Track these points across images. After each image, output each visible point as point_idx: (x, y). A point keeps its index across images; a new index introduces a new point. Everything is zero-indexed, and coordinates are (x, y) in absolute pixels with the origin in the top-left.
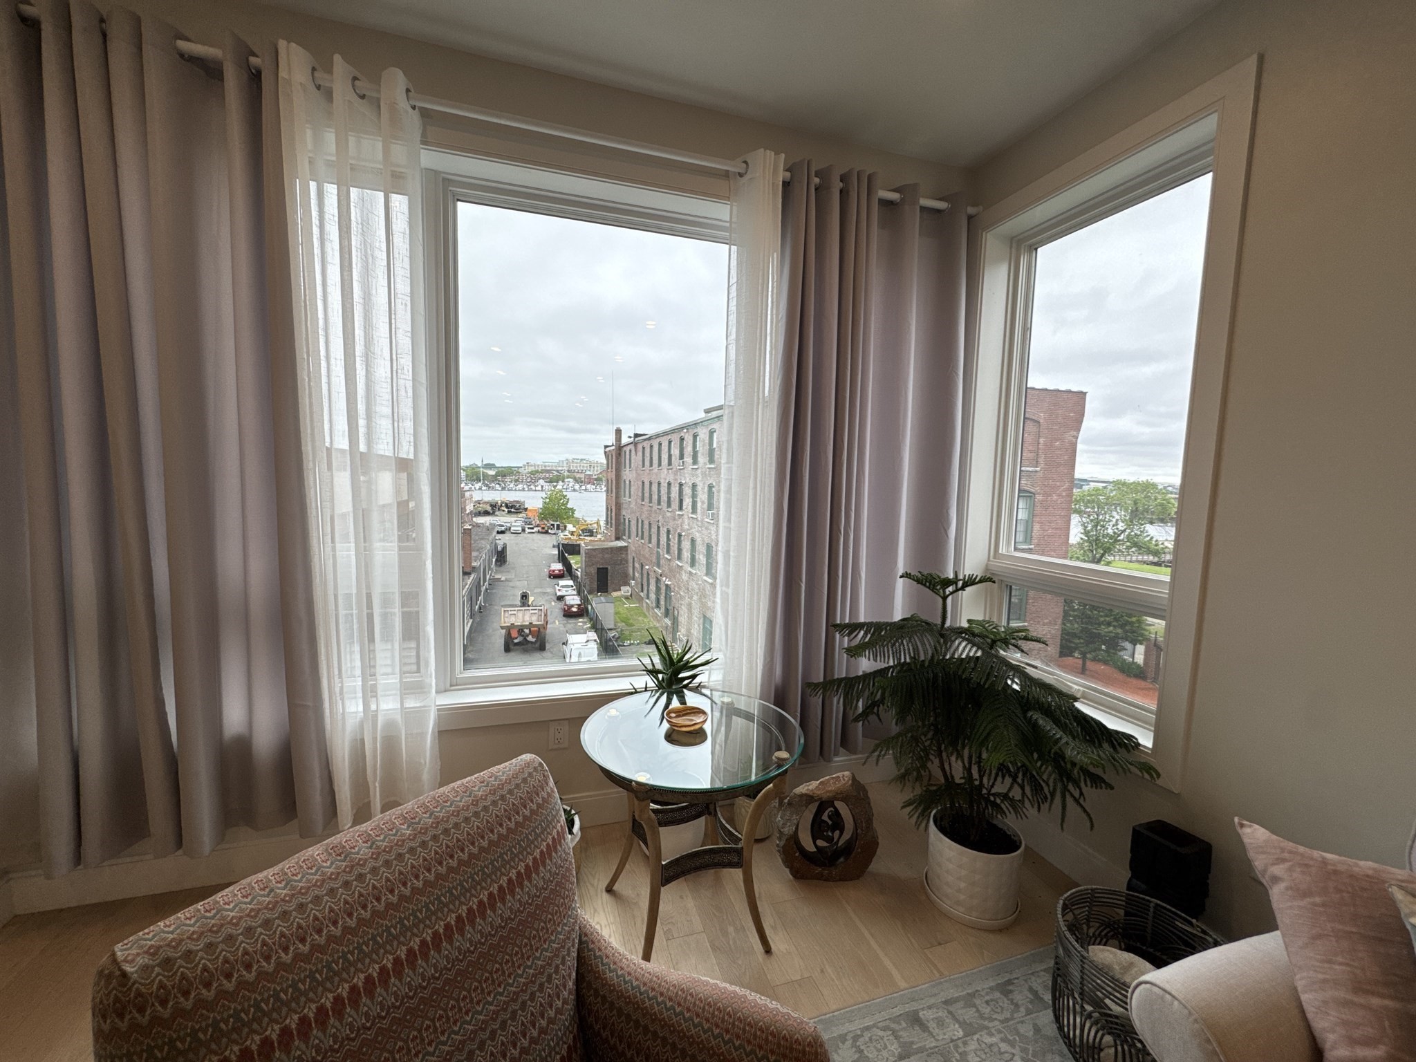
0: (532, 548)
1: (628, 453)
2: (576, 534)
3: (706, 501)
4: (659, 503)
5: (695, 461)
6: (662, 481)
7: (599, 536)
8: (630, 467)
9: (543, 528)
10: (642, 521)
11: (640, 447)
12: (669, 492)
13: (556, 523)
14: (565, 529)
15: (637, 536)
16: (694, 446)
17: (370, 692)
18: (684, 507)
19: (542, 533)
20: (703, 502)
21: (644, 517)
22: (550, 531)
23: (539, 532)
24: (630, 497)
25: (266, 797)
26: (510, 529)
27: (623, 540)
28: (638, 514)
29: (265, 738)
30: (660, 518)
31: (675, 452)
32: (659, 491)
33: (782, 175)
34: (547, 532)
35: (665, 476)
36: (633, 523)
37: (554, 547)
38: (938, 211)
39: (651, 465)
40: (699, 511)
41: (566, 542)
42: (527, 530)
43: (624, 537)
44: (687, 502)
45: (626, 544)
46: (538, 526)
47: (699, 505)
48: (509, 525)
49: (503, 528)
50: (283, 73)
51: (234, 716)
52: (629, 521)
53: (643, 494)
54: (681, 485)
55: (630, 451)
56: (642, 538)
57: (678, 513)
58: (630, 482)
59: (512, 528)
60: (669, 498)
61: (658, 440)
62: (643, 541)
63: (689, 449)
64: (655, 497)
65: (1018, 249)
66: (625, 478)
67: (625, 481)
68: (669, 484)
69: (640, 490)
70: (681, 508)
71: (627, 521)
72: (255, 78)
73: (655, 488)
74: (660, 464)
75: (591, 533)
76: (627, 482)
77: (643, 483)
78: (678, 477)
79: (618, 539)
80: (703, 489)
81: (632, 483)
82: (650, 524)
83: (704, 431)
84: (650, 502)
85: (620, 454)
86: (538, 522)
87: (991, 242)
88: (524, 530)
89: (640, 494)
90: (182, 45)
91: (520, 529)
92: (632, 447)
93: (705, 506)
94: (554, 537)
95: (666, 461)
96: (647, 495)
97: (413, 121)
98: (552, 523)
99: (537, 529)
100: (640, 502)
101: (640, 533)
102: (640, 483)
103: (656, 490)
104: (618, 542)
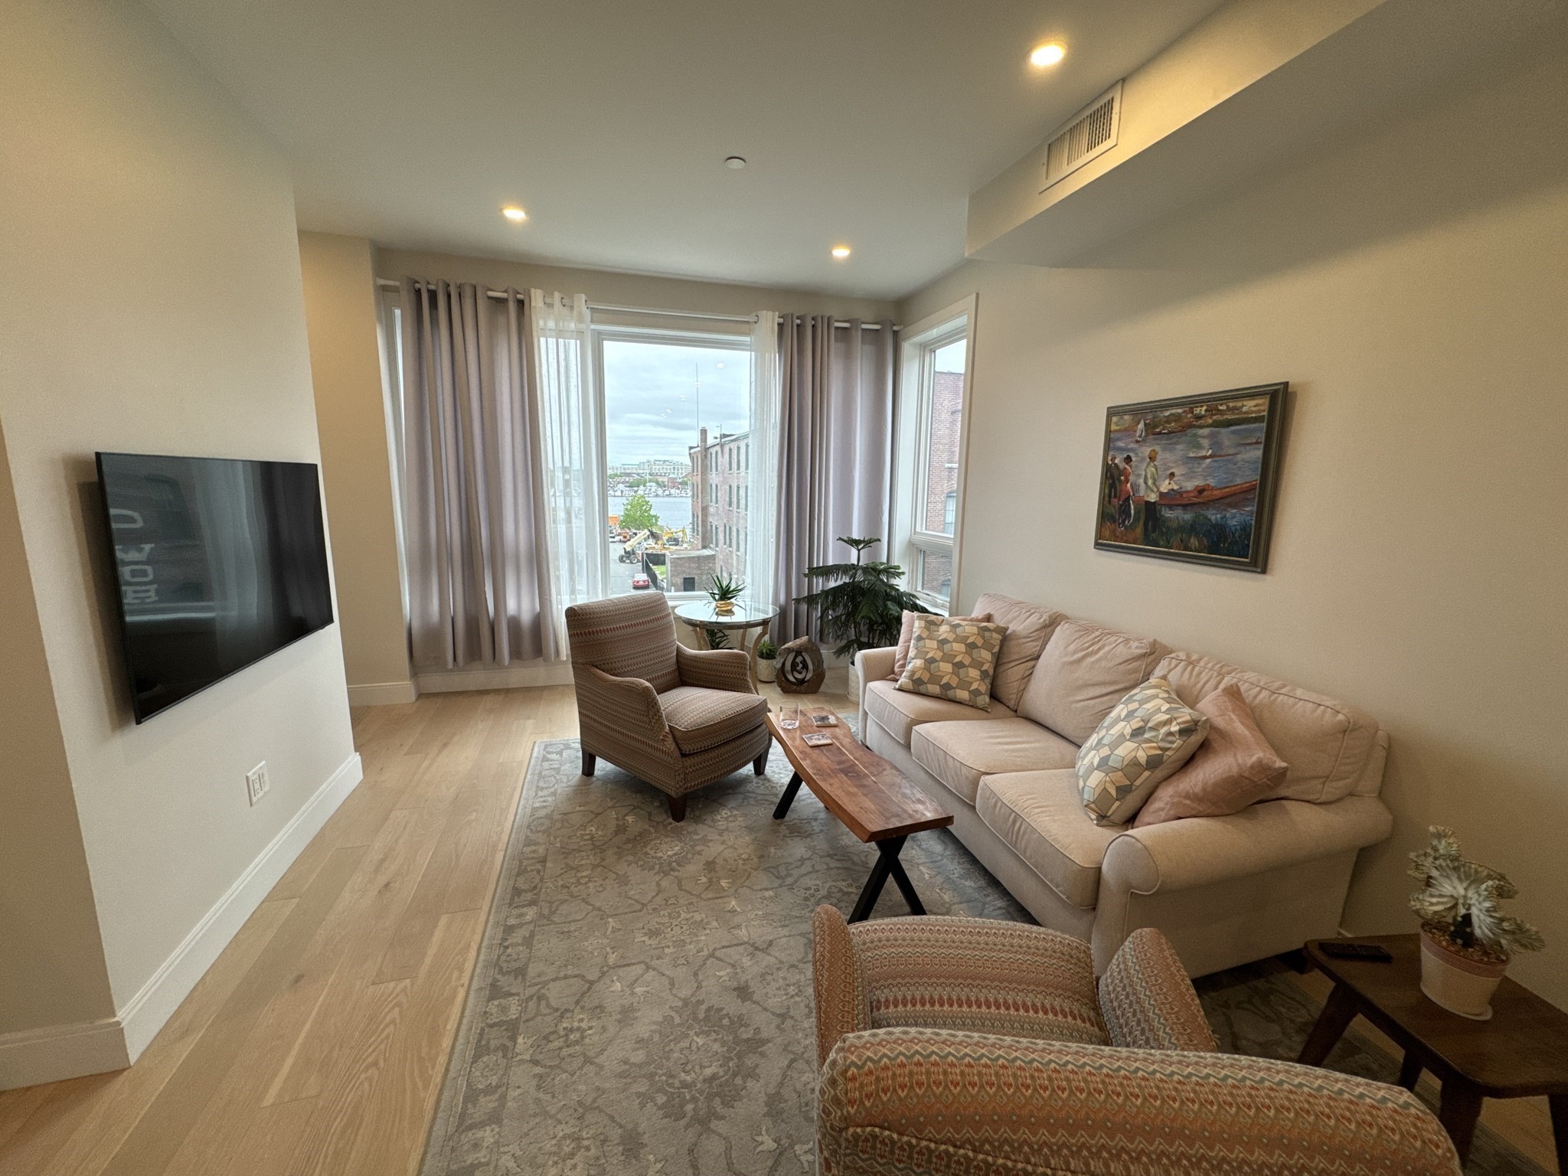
1: (714, 455)
7: (685, 545)
8: (717, 470)
9: (625, 537)
10: (730, 528)
11: (727, 449)
15: (725, 544)
17: (573, 591)
21: (731, 523)
23: (620, 541)
24: (717, 503)
25: (527, 644)
27: (710, 548)
28: (725, 521)
29: (526, 617)
33: (778, 320)
36: (721, 529)
38: (877, 330)
39: (738, 469)
41: (649, 551)
42: (608, 540)
43: (711, 545)
45: (713, 553)
50: (533, 304)
51: (511, 606)
52: (717, 528)
53: (730, 499)
55: (717, 453)
56: (730, 546)
58: (717, 486)
61: (745, 441)
62: (730, 549)
65: (924, 351)
66: (711, 481)
67: (711, 485)
69: (728, 495)
71: (714, 528)
72: (521, 303)
73: (742, 492)
75: (676, 542)
76: (714, 487)
77: (730, 487)
79: (704, 547)
81: (719, 488)
82: (738, 531)
84: (738, 507)
85: (706, 456)
86: (619, 531)
87: (907, 348)
89: (728, 499)
90: (491, 294)
92: (718, 448)
96: (735, 500)
97: (587, 314)
98: (634, 531)
99: (617, 538)
100: (727, 507)
101: (728, 541)
102: (728, 487)
103: (744, 495)
104: (704, 550)
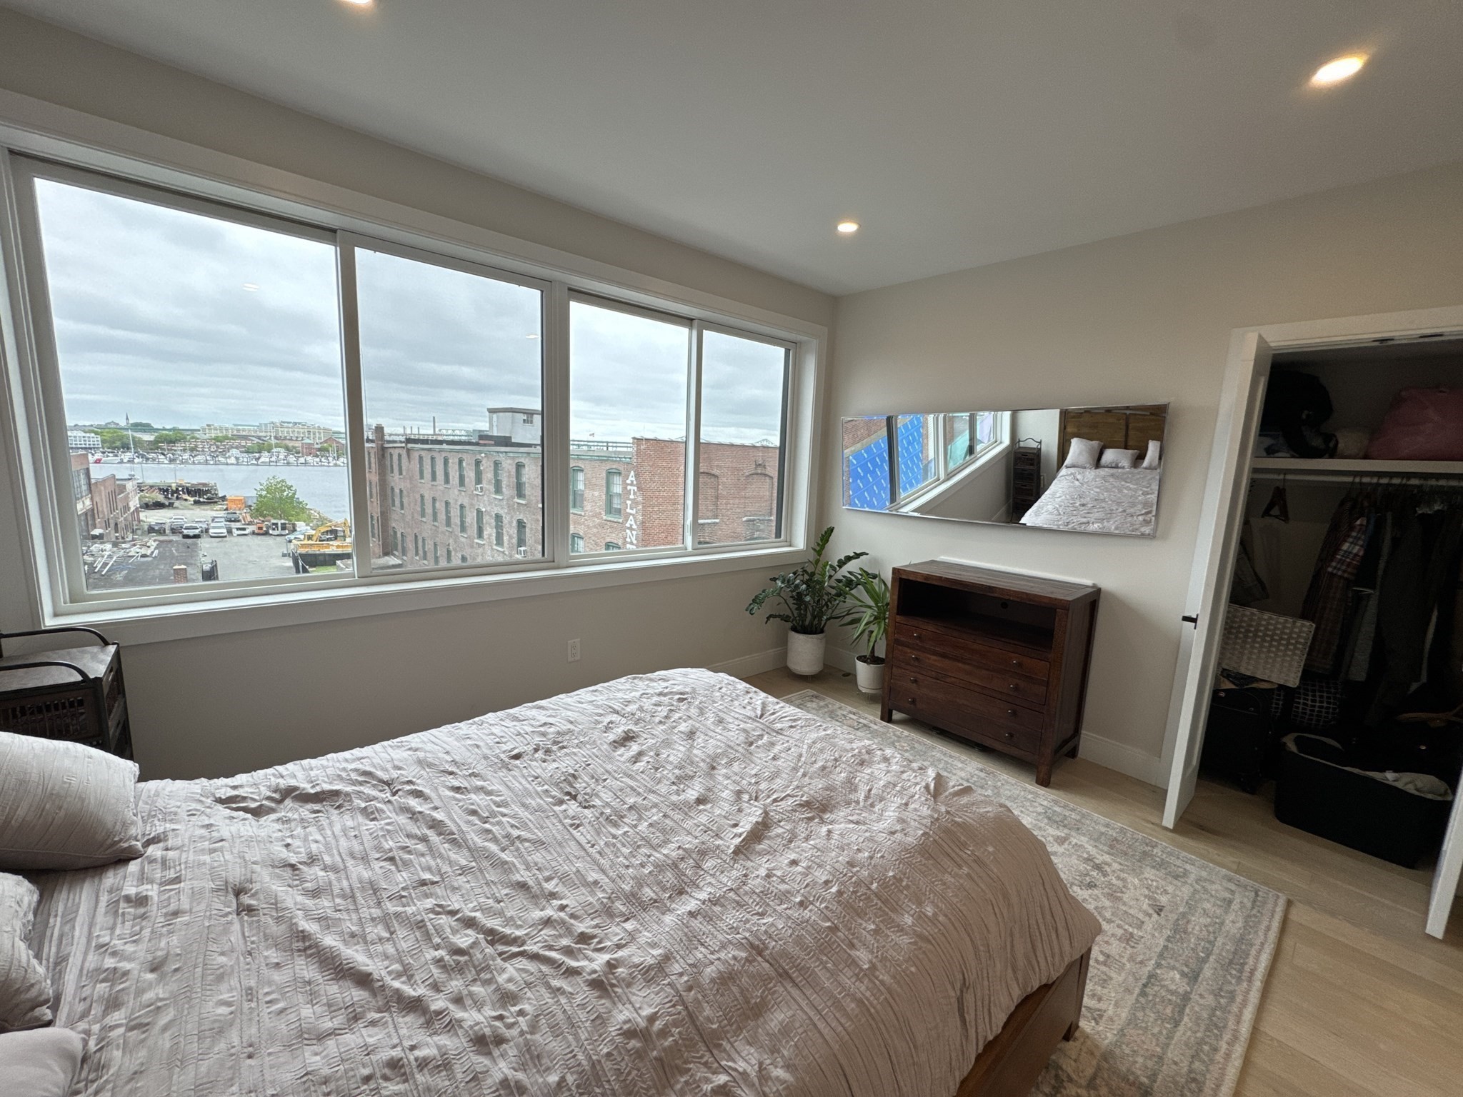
0: (251, 559)
1: (395, 458)
2: (315, 538)
3: (515, 536)
4: (448, 523)
5: (498, 490)
6: (451, 501)
8: (401, 473)
9: (260, 528)
10: (424, 540)
11: (415, 455)
12: (462, 516)
13: (279, 522)
14: (294, 530)
15: (417, 554)
16: (496, 474)
18: (485, 537)
19: (258, 534)
20: (511, 537)
21: (425, 535)
22: (271, 532)
23: (253, 533)
24: (402, 508)
26: (207, 531)
27: (394, 555)
28: (416, 531)
30: (451, 541)
31: (470, 474)
32: (448, 512)
34: (266, 533)
35: (455, 495)
36: (410, 539)
37: (284, 555)
39: (433, 480)
40: (506, 544)
41: (303, 551)
42: (236, 532)
43: (395, 552)
44: (490, 531)
46: (250, 523)
47: (506, 538)
48: (204, 526)
49: (197, 532)
52: (403, 536)
53: (423, 509)
54: (479, 512)
55: (400, 456)
56: (425, 558)
57: (476, 541)
58: (401, 491)
59: (211, 531)
60: (462, 522)
61: (444, 454)
62: (425, 562)
63: (488, 475)
64: (442, 516)
66: (393, 484)
67: (392, 489)
68: (462, 507)
69: (419, 504)
70: (480, 535)
71: (399, 535)
73: (440, 506)
74: (447, 481)
75: (334, 534)
76: (397, 491)
77: (422, 496)
78: (475, 502)
79: (386, 554)
80: (510, 523)
81: (405, 492)
82: (435, 545)
83: (509, 461)
84: (435, 519)
85: (383, 456)
86: (249, 519)
88: (230, 532)
89: (418, 509)
91: (225, 531)
92: (404, 453)
93: (515, 541)
94: (279, 539)
95: (457, 481)
96: (429, 511)
98: (275, 521)
99: (250, 529)
100: (418, 517)
101: (421, 552)
102: (418, 497)
103: (443, 510)
104: (387, 558)
